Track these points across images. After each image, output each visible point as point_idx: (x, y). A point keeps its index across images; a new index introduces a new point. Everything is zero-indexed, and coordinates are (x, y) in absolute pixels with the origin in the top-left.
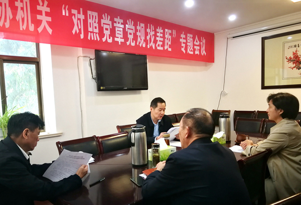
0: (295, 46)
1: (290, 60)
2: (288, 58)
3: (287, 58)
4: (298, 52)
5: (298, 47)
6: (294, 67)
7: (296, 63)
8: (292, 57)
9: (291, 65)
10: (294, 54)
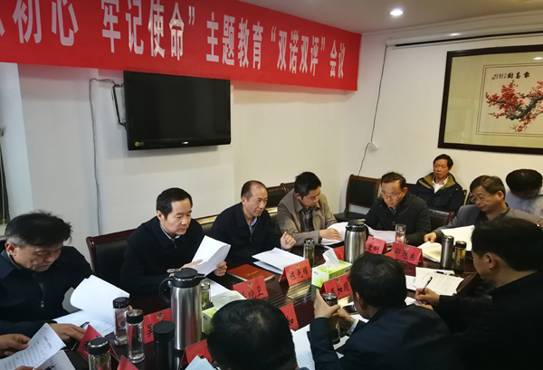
0: (510, 76)
1: (494, 100)
2: (490, 96)
3: (487, 97)
4: (514, 88)
5: (518, 77)
6: (502, 114)
7: (506, 107)
8: (500, 94)
9: (496, 109)
10: (504, 89)
